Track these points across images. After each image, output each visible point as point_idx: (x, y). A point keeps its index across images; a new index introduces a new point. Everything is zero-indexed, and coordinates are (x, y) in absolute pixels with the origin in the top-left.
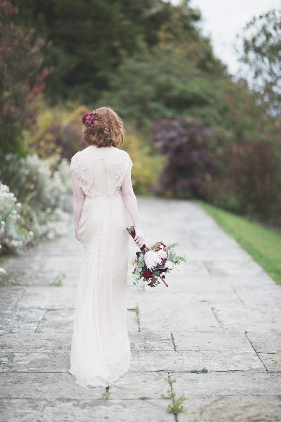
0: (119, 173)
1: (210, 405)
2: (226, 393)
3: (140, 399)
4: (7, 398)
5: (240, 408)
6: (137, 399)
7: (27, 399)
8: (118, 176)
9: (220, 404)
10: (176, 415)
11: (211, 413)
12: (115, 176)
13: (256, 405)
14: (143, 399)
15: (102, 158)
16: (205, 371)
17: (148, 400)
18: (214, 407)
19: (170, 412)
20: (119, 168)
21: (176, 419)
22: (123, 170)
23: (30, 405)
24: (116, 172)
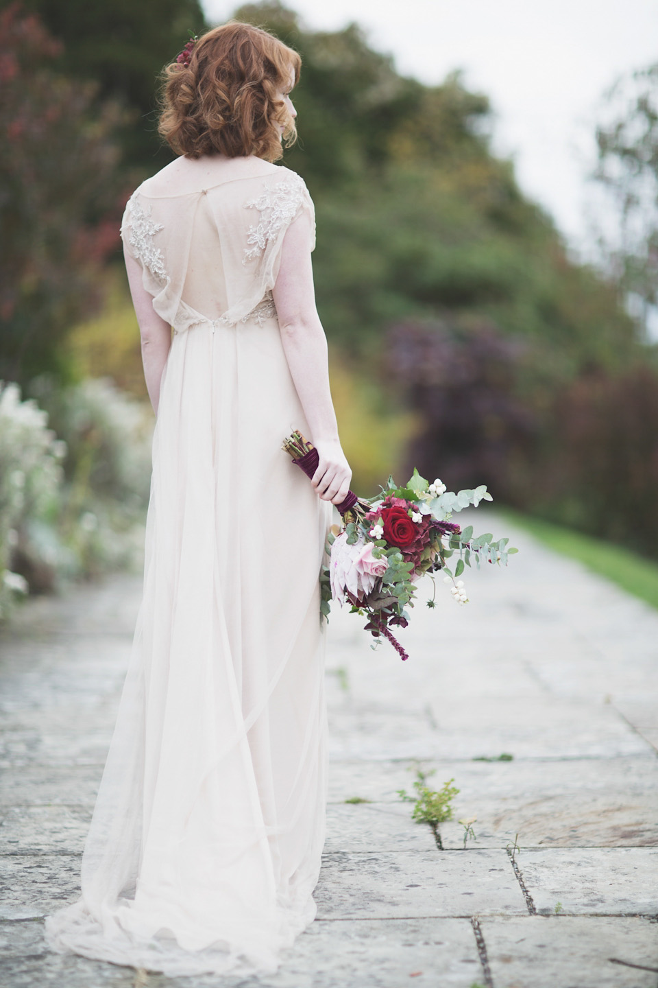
0: (259, 238)
1: (520, 809)
2: (559, 791)
3: (348, 802)
4: (19, 806)
5: (592, 812)
6: (339, 803)
7: (68, 806)
8: (255, 249)
9: (545, 808)
10: (434, 825)
11: (522, 821)
12: (246, 251)
13: (630, 808)
14: (356, 802)
15: (205, 189)
16: (506, 758)
17: (367, 805)
18: (529, 813)
19: (421, 822)
20: (259, 222)
21: (435, 833)
22: (271, 229)
23: (76, 815)
24: (249, 236)
